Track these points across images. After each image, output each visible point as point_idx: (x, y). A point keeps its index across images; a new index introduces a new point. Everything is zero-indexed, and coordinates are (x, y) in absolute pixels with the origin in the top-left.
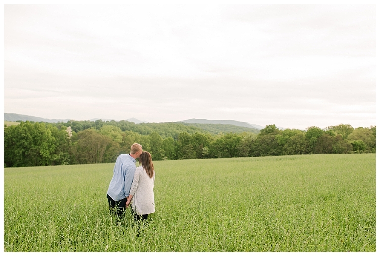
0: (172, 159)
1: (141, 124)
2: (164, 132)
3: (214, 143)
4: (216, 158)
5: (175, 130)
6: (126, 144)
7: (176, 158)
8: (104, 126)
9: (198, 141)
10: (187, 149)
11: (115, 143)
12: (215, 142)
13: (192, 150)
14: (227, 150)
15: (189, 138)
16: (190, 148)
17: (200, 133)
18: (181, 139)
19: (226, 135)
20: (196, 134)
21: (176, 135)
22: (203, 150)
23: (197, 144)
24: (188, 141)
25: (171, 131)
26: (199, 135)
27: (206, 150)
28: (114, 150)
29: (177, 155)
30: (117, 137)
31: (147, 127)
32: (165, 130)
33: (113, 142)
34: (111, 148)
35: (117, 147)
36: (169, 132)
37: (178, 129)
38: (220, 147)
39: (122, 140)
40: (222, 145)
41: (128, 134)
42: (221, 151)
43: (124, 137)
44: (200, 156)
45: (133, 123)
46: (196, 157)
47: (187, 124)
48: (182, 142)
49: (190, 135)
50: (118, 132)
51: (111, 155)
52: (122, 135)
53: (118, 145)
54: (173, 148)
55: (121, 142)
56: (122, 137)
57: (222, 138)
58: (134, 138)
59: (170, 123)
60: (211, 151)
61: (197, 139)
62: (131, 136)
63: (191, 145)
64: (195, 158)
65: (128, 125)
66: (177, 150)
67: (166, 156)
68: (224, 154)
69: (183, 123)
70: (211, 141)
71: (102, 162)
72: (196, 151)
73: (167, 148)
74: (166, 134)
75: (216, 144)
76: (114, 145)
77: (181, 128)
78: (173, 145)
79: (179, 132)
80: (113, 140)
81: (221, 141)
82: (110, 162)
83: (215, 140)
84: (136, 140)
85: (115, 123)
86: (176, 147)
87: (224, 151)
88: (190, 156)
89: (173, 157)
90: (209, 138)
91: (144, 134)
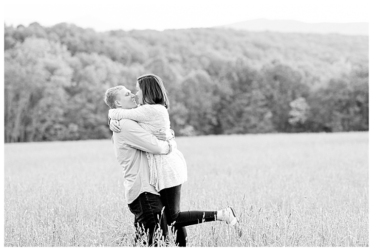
0: (206, 134)
1: (113, 33)
2: (178, 57)
3: (321, 90)
4: (328, 130)
5: (209, 49)
6: (80, 91)
7: (217, 130)
8: (28, 40)
9: (277, 83)
10: (248, 105)
11: (52, 88)
12: (325, 86)
13: (262, 107)
14: (357, 109)
15: (254, 74)
16: (256, 102)
17: (283, 62)
18: (229, 76)
19: (356, 68)
20: (273, 62)
21: (212, 65)
22: (290, 108)
23: (276, 94)
24: (249, 82)
25: (198, 53)
26: (280, 66)
27: (299, 109)
28: (49, 106)
29: (218, 121)
30: (58, 72)
31: (130, 41)
32: (180, 50)
33: (49, 84)
34: (42, 103)
35: (59, 100)
36: (192, 56)
37: (217, 48)
38: (340, 101)
39: (73, 80)
40: (344, 94)
41: (85, 64)
42: (341, 111)
43: (76, 72)
44: (284, 126)
45: (91, 30)
46: (271, 127)
47: (241, 34)
48: (233, 87)
49: (257, 66)
50: (60, 57)
51: (43, 121)
52: (71, 66)
53: (61, 93)
54: (208, 102)
55: (68, 84)
56: (69, 71)
57: (344, 75)
58: (102, 74)
59: (197, 32)
60: (314, 112)
61: (276, 78)
62: (97, 68)
63: (258, 94)
64: (269, 132)
65: (78, 34)
66: (219, 109)
67: (188, 122)
68: (349, 120)
69: (231, 32)
70: (313, 83)
71: (19, 140)
72: (274, 113)
73: (192, 101)
74: (184, 61)
75: (327, 92)
76: (49, 94)
77: (226, 46)
78: (209, 94)
79: (220, 55)
80: (48, 80)
81: (342, 85)
82: (39, 141)
83: (323, 83)
84: (108, 80)
85: (41, 32)
86: (217, 99)
87: (348, 113)
88: (255, 126)
89: (207, 128)
90: (307, 74)
91: (123, 60)
